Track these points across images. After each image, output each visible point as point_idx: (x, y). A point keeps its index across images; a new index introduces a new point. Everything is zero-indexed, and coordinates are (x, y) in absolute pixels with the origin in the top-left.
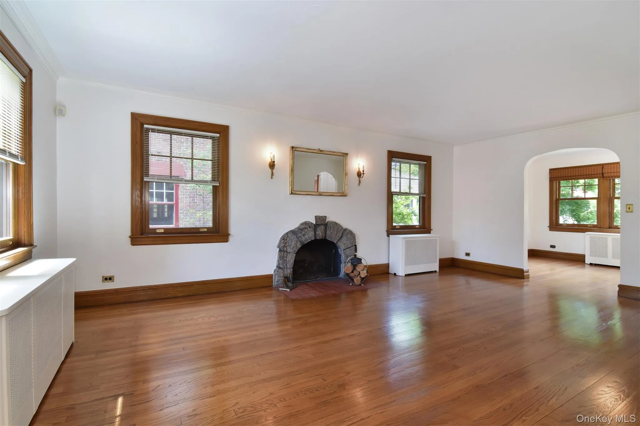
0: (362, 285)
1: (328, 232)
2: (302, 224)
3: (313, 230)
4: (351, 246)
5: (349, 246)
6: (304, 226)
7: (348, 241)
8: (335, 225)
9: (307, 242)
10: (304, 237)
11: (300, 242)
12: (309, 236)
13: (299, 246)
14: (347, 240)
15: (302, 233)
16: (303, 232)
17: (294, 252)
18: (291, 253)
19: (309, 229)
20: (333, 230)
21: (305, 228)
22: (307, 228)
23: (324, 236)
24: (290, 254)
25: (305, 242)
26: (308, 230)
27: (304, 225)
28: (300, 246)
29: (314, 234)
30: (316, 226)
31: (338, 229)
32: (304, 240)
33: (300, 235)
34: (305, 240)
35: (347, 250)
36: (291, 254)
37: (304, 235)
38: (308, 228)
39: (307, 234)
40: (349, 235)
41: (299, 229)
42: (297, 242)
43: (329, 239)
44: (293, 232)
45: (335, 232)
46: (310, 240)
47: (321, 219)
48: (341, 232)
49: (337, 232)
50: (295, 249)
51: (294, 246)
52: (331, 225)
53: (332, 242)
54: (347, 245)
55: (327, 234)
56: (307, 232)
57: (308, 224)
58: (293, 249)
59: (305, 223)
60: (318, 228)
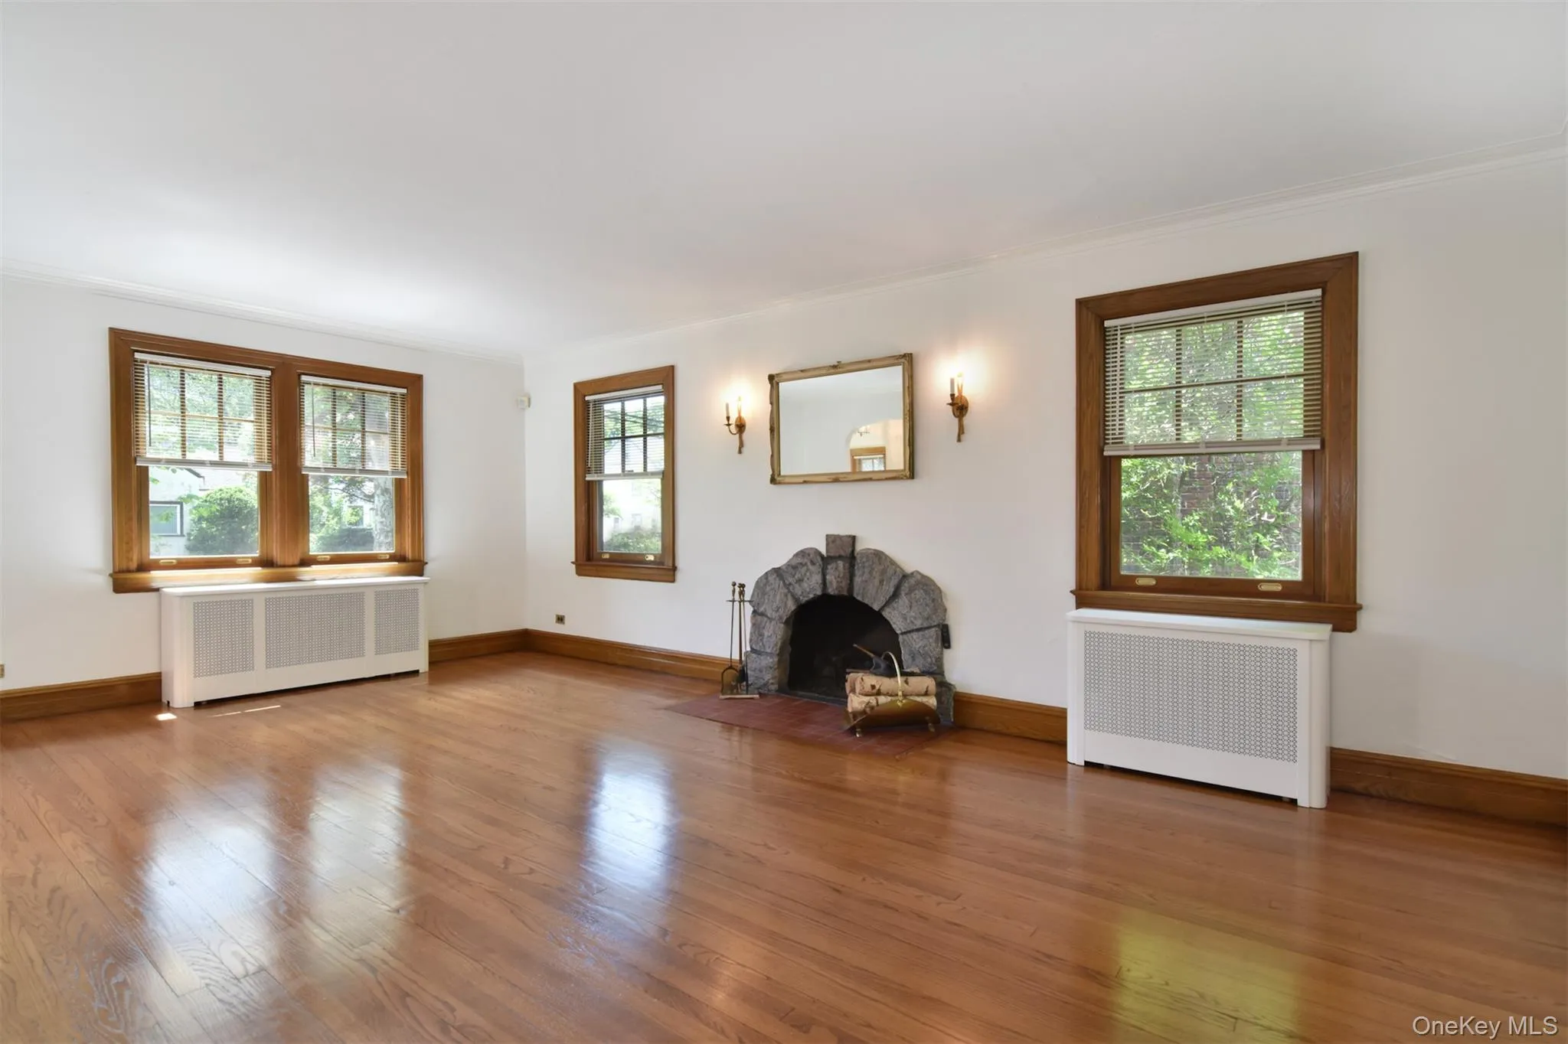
0: (858, 735)
1: (858, 580)
2: (796, 555)
3: (820, 570)
4: (925, 625)
5: (918, 624)
6: (799, 560)
7: (915, 608)
8: (876, 560)
9: (806, 599)
10: (800, 586)
11: (793, 596)
12: (810, 587)
13: (791, 606)
14: (911, 607)
15: (796, 577)
16: (797, 573)
17: (779, 620)
18: (774, 619)
19: (811, 567)
20: (870, 573)
21: (801, 564)
22: (806, 564)
23: (846, 589)
24: (771, 622)
25: (801, 598)
26: (808, 570)
27: (800, 556)
28: (793, 608)
29: (820, 581)
30: (826, 560)
31: (883, 572)
32: (800, 593)
33: (791, 580)
34: (802, 593)
35: (915, 635)
36: (773, 622)
37: (800, 581)
38: (809, 564)
39: (806, 579)
40: (918, 594)
41: (789, 565)
42: (786, 595)
43: (859, 598)
44: (777, 571)
45: (876, 582)
46: (811, 596)
47: (838, 542)
48: (894, 582)
49: (881, 582)
50: (781, 611)
51: (782, 606)
52: (864, 560)
53: (867, 605)
54: (912, 622)
55: (855, 584)
56: (805, 574)
57: (809, 555)
58: (778, 611)
59: (802, 553)
60: (829, 567)
